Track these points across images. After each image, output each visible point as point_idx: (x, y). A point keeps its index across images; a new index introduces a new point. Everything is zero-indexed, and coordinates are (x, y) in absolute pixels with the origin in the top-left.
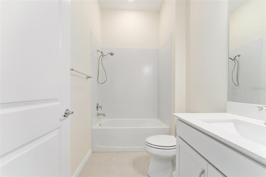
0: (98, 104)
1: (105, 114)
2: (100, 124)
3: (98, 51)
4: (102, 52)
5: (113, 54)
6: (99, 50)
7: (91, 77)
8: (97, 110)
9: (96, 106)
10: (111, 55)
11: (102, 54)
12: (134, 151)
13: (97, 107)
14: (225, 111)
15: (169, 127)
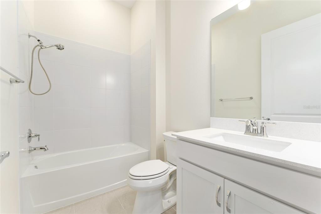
0: (30, 130)
1: (46, 146)
2: (35, 167)
3: (29, 36)
4: (39, 41)
5: (63, 49)
6: (33, 35)
7: (23, 82)
8: (29, 141)
9: (27, 135)
10: (59, 49)
11: (41, 44)
12: (105, 194)
13: (30, 137)
14: (208, 126)
15: (148, 151)
